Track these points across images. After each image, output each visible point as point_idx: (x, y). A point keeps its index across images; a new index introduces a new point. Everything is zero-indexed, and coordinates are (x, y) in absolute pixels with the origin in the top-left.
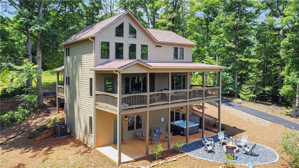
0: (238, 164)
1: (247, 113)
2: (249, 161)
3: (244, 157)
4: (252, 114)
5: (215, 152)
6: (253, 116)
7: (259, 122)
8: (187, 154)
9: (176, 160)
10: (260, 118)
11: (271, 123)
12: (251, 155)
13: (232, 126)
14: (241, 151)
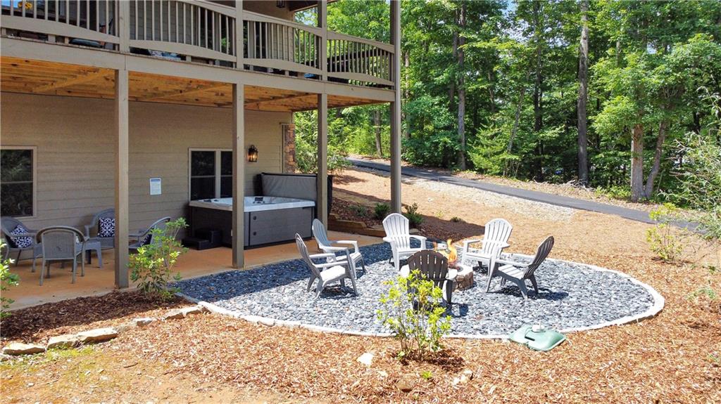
0: (471, 336)
1: (495, 193)
2: (527, 320)
3: (500, 304)
4: (512, 195)
5: (359, 292)
6: (516, 198)
7: (536, 211)
8: (202, 304)
9: (114, 336)
10: (540, 203)
11: (577, 211)
12: (534, 294)
13: (448, 218)
14: (483, 283)
